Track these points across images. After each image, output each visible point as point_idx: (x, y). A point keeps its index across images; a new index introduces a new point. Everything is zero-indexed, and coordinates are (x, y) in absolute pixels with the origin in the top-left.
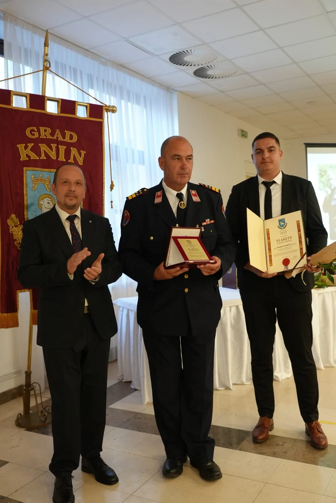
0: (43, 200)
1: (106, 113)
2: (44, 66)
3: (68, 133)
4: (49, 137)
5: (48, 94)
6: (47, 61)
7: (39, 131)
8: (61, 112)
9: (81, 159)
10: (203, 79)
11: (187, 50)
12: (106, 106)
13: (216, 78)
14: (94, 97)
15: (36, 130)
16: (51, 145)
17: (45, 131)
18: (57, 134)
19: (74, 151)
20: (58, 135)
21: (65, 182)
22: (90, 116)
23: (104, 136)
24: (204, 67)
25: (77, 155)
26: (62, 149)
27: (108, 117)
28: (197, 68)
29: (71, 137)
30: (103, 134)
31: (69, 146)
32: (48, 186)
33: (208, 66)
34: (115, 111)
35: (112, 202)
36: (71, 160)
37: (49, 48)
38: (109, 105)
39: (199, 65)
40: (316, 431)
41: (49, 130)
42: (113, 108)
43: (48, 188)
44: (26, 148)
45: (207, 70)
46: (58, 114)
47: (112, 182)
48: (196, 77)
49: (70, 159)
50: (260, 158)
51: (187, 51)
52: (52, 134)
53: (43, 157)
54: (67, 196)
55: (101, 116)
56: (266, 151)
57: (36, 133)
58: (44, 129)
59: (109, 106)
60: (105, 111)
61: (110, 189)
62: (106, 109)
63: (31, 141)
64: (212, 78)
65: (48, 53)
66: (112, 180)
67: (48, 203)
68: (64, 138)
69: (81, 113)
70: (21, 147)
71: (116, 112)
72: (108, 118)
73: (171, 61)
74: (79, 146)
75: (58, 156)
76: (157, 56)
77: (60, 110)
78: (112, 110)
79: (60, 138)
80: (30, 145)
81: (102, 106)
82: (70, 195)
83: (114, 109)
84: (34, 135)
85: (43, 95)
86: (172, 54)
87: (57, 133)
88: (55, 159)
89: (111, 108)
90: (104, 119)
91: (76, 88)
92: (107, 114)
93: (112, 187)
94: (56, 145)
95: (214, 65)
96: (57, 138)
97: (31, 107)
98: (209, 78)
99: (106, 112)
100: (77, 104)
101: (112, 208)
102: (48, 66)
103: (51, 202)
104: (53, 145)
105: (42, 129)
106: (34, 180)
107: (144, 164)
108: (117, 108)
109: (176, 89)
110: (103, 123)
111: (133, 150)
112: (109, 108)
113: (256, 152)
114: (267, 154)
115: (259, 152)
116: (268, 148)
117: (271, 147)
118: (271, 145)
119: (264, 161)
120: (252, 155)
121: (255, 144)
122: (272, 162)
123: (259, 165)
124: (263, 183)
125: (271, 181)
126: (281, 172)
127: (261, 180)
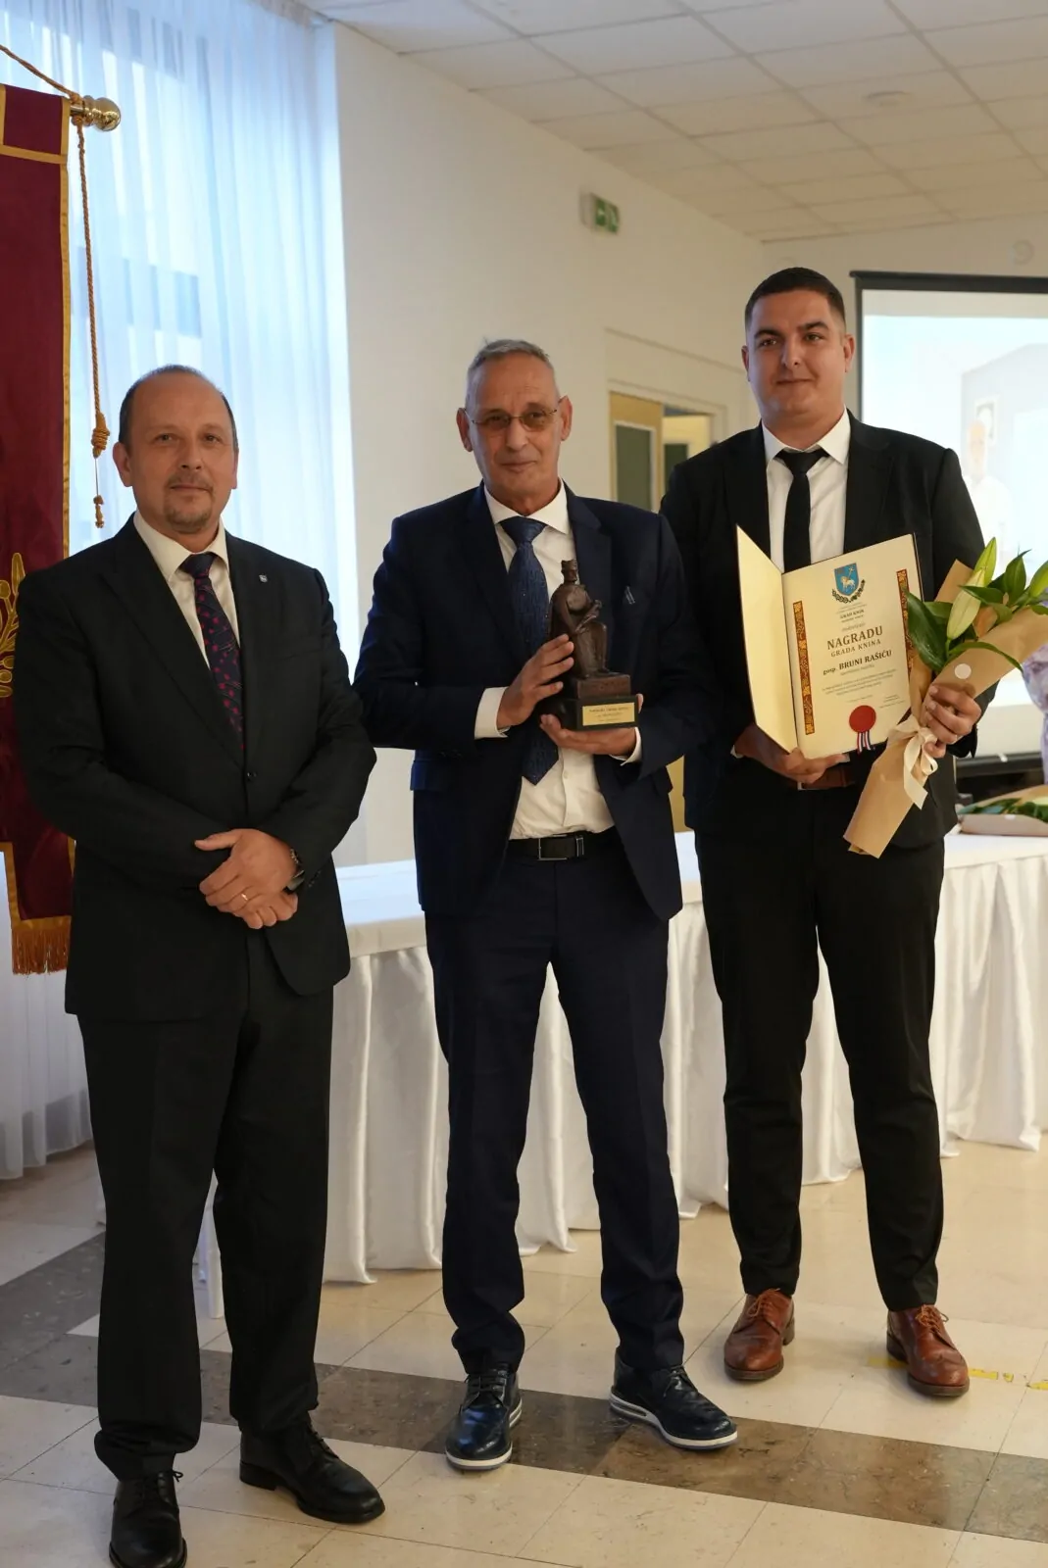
1: (72, 129)
12: (73, 95)
22: (10, 140)
27: (81, 145)
34: (113, 123)
35: (98, 500)
38: (86, 97)
40: (931, 1336)
42: (105, 110)
47: (100, 418)
50: (771, 362)
54: (174, 487)
55: (56, 144)
56: (793, 339)
59: (89, 101)
60: (71, 118)
61: (91, 446)
62: (74, 113)
66: (103, 410)
71: (115, 126)
72: (82, 152)
78: (104, 117)
81: (58, 100)
82: (185, 483)
83: (107, 113)
89: (94, 110)
90: (66, 156)
92: (80, 132)
93: (99, 440)
99: (74, 123)
107: (198, 332)
108: (118, 110)
109: (330, 14)
110: (62, 173)
111: (153, 269)
112: (87, 108)
113: (759, 341)
114: (796, 351)
115: (769, 342)
116: (800, 329)
117: (811, 326)
118: (811, 318)
119: (787, 377)
120: (745, 352)
121: (756, 310)
122: (815, 377)
123: (770, 388)
124: (782, 455)
125: (810, 448)
126: (846, 417)
127: (773, 445)
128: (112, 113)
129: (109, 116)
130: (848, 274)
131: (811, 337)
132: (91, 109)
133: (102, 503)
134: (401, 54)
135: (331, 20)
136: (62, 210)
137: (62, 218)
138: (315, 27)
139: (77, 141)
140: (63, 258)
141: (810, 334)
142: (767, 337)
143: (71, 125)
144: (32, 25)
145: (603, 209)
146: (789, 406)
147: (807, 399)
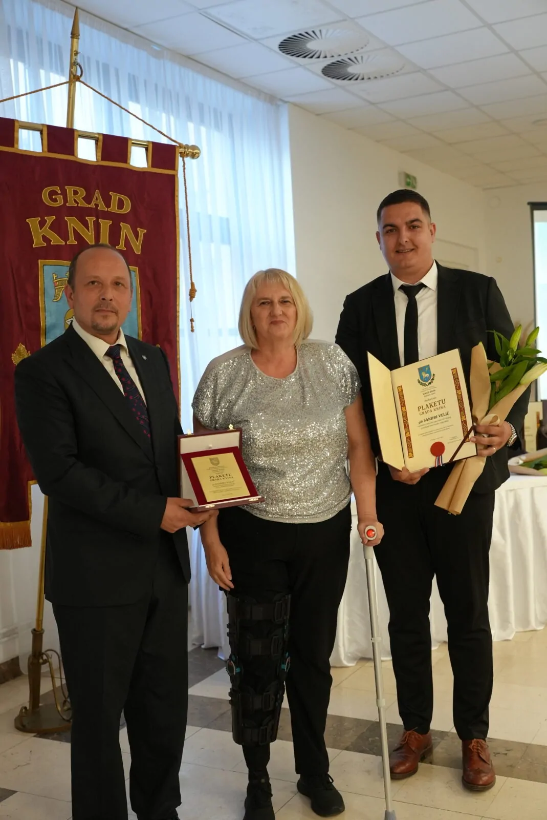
1: (180, 159)
2: (71, 73)
3: (115, 197)
4: (82, 204)
5: (78, 126)
6: (78, 64)
7: (64, 194)
8: (103, 159)
9: (138, 244)
10: (339, 82)
11: (313, 30)
12: (181, 146)
13: (363, 79)
15: (60, 192)
16: (86, 218)
17: (76, 193)
18: (97, 199)
19: (126, 229)
20: (98, 201)
21: (93, 283)
22: (153, 166)
23: (178, 201)
24: (343, 60)
25: (131, 237)
26: (105, 225)
27: (184, 166)
28: (329, 61)
29: (121, 204)
30: (176, 198)
31: (116, 220)
33: (349, 59)
34: (197, 155)
35: (192, 320)
36: (122, 246)
37: (79, 40)
38: (187, 145)
39: (333, 56)
41: (82, 192)
42: (194, 150)
44: (42, 224)
45: (349, 65)
46: (97, 161)
47: (192, 284)
48: (326, 77)
49: (118, 244)
50: (392, 240)
51: (313, 32)
52: (88, 199)
53: (72, 241)
54: (98, 311)
55: (172, 165)
56: (404, 229)
57: (60, 198)
58: (73, 190)
59: (187, 147)
60: (179, 155)
61: (189, 297)
62: (181, 152)
63: (50, 211)
64: (357, 79)
65: (79, 51)
66: (193, 281)
68: (108, 206)
69: (138, 159)
70: (33, 223)
71: (198, 157)
72: (184, 169)
73: (281, 50)
74: (135, 220)
75: (97, 237)
76: (256, 40)
77: (100, 154)
78: (193, 152)
79: (102, 207)
80: (50, 220)
81: (174, 146)
82: (104, 309)
83: (195, 151)
84: (56, 200)
85: (70, 127)
86: (285, 38)
87: (96, 195)
89: (190, 150)
90: (177, 171)
92: (183, 160)
93: (192, 294)
94: (95, 219)
95: (362, 57)
96: (97, 205)
97: (49, 150)
98: (350, 79)
99: (181, 156)
100: (130, 143)
101: (192, 331)
102: (79, 74)
104: (89, 219)
105: (70, 190)
106: (56, 282)
107: (229, 243)
108: (199, 150)
109: (286, 99)
110: (176, 178)
111: (210, 216)
112: (186, 150)
113: (386, 231)
114: (405, 235)
115: (391, 231)
116: (407, 223)
117: (413, 221)
118: (413, 216)
119: (401, 249)
120: (378, 234)
121: (383, 213)
122: (415, 248)
123: (393, 255)
124: (402, 288)
125: (416, 284)
126: (435, 264)
127: (397, 283)
128: (197, 151)
129: (196, 153)
130: (526, 203)
131: (415, 227)
132: (188, 150)
133: (193, 321)
134: (318, 115)
135: (287, 102)
136: (176, 194)
138: (279, 106)
139: (183, 164)
140: (177, 215)
141: (413, 226)
142: (390, 228)
143: (179, 157)
145: (410, 179)
146: (403, 264)
147: (413, 260)
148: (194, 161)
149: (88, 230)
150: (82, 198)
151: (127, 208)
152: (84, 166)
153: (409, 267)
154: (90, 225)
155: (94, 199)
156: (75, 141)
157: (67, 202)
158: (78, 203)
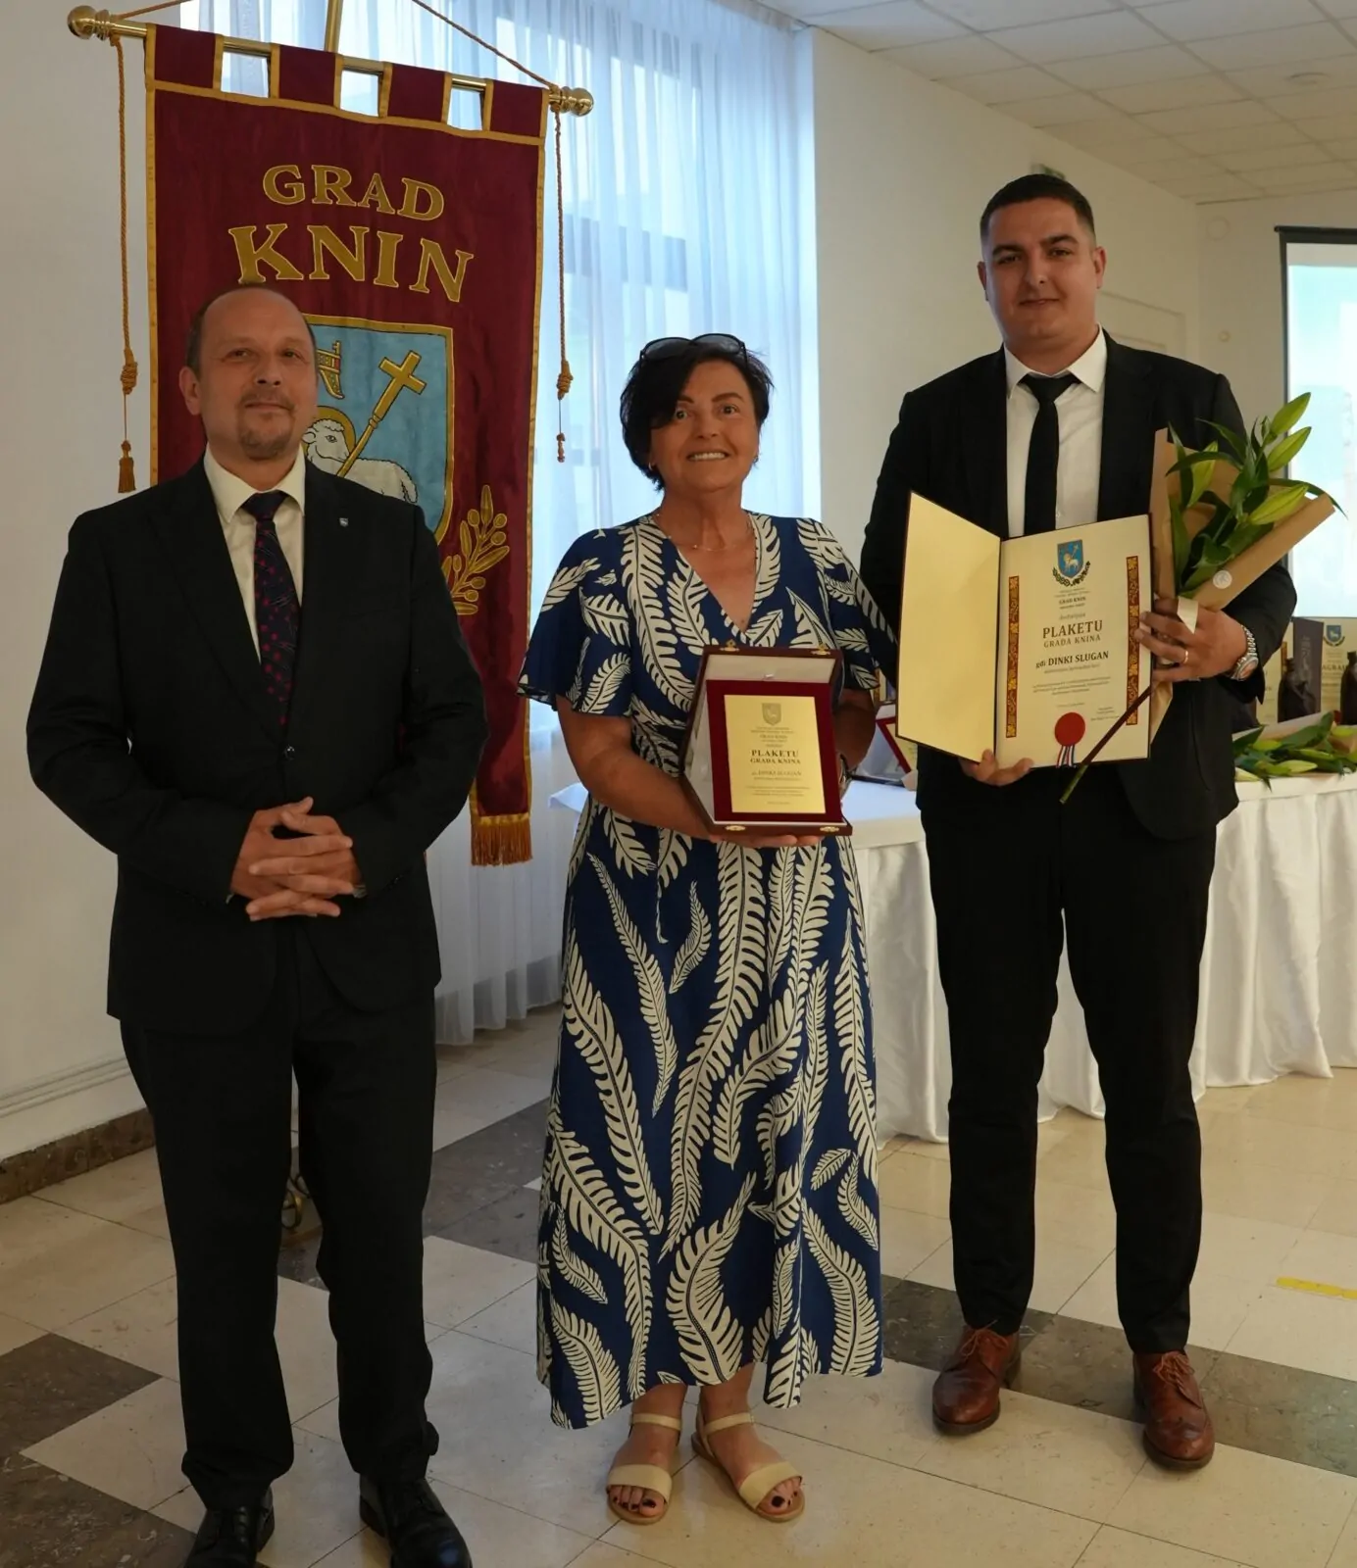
0: (312, 427)
1: (551, 115)
3: (412, 187)
4: (345, 200)
5: (346, 48)
7: (309, 180)
8: (391, 113)
9: (455, 281)
12: (553, 89)
14: (515, 59)
15: (299, 177)
16: (351, 228)
17: (332, 178)
18: (374, 192)
19: (431, 252)
20: (377, 195)
22: (495, 127)
23: (542, 198)
25: (442, 266)
26: (389, 243)
27: (558, 129)
29: (423, 202)
31: (413, 233)
32: (334, 378)
34: (586, 107)
35: (560, 438)
36: (420, 286)
38: (565, 88)
40: (1172, 1394)
41: (345, 177)
42: (580, 98)
43: (332, 385)
44: (260, 238)
46: (380, 117)
47: (565, 365)
49: (414, 282)
50: (1012, 280)
52: (356, 191)
53: (320, 273)
54: (250, 406)
55: (535, 128)
56: (1037, 254)
57: (299, 188)
58: (328, 173)
59: (567, 91)
60: (550, 106)
61: (557, 391)
62: (553, 102)
63: (277, 213)
66: (567, 358)
67: (332, 439)
68: (397, 202)
69: (464, 114)
70: (242, 236)
71: (588, 111)
74: (449, 232)
75: (372, 268)
77: (385, 103)
78: (577, 103)
79: (385, 206)
80: (276, 230)
81: (538, 91)
82: (262, 401)
83: (582, 100)
84: (289, 193)
85: (330, 50)
87: (371, 187)
88: (363, 280)
89: (570, 98)
90: (544, 138)
91: (450, 26)
92: (557, 118)
93: (564, 383)
94: (368, 230)
96: (374, 204)
97: (283, 94)
99: (552, 110)
100: (447, 82)
101: (561, 459)
103: (339, 436)
104: (357, 230)
105: (320, 172)
108: (591, 97)
110: (540, 153)
111: (646, 235)
112: (564, 97)
113: (998, 258)
114: (1041, 268)
115: (1010, 259)
116: (1043, 243)
117: (1056, 240)
118: (1057, 231)
119: (1032, 296)
120: (981, 267)
121: (992, 221)
122: (1061, 297)
123: (1012, 310)
124: (1027, 381)
125: (1059, 374)
126: (1101, 338)
127: (1017, 370)
128: (587, 100)
129: (584, 103)
130: (1273, 228)
131: (1060, 252)
132: (567, 97)
133: (563, 440)
134: (872, 51)
135: (809, 26)
136: (538, 185)
137: (538, 191)
138: (795, 32)
139: (555, 125)
140: (538, 224)
141: (1057, 248)
142: (1009, 253)
143: (549, 111)
144: (549, 38)
146: (1034, 330)
147: (1056, 321)
148: (580, 120)
149: (354, 253)
150: (345, 189)
151: (437, 209)
152: (352, 126)
153: (1047, 337)
154: (356, 243)
155: (369, 191)
156: (336, 78)
157: (314, 196)
158: (335, 199)
